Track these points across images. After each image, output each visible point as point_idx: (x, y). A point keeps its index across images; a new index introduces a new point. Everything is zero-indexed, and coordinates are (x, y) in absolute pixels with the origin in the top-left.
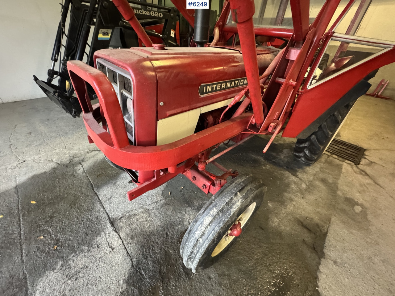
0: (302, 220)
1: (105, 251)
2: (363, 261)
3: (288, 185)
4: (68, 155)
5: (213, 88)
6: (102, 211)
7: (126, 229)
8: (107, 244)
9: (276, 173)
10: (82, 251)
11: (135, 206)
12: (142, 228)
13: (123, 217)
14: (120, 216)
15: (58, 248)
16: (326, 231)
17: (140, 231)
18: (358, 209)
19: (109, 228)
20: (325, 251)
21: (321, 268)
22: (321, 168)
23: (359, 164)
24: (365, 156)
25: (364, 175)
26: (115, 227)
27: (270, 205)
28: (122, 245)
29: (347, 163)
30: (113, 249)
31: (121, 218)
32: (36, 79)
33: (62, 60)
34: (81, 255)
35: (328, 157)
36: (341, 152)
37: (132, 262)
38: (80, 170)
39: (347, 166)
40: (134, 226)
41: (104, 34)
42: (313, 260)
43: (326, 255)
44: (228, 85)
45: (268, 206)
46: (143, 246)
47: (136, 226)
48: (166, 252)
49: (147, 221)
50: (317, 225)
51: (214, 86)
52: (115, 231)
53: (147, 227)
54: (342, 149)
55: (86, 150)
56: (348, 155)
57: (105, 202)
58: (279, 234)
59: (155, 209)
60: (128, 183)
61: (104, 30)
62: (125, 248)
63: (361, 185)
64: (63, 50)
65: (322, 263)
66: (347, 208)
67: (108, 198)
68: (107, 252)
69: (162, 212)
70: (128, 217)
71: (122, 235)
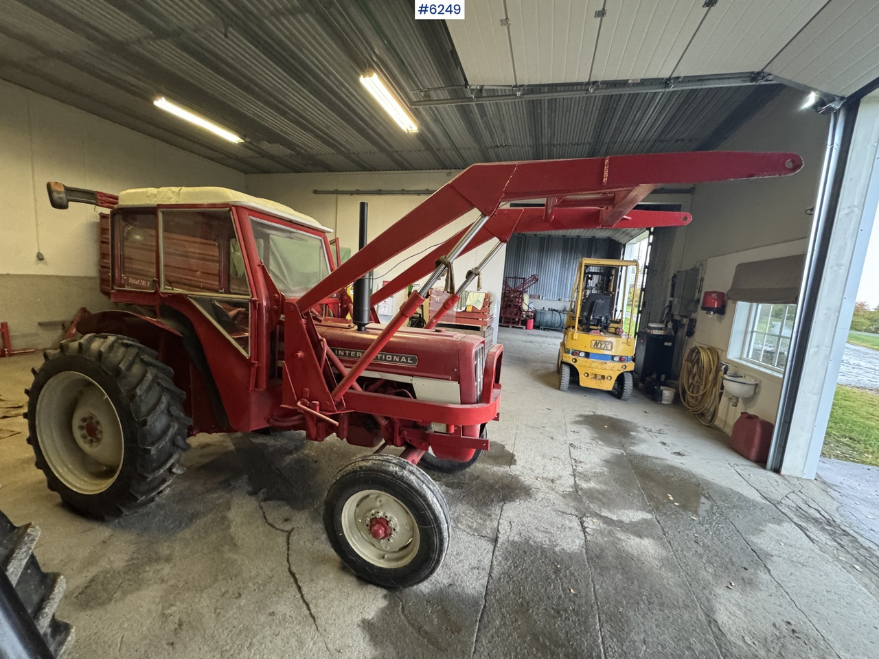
1: (517, 527)
6: (496, 561)
8: (512, 529)
10: (535, 542)
12: (476, 514)
13: (482, 536)
14: (483, 539)
17: (479, 515)
19: (501, 538)
26: (497, 534)
28: (501, 518)
30: (510, 522)
34: (538, 540)
37: (503, 505)
46: (487, 506)
47: (479, 519)
49: (466, 515)
52: (498, 530)
53: (471, 512)
57: (485, 570)
62: (501, 515)
67: (477, 571)
70: (477, 532)
71: (495, 524)
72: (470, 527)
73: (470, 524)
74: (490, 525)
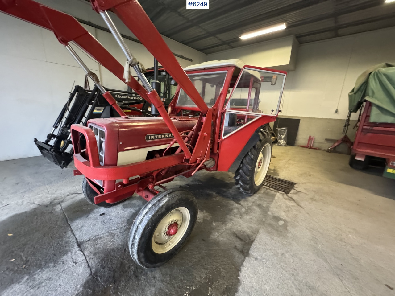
0: (236, 233)
1: (69, 265)
2: (277, 257)
3: (231, 210)
4: (49, 198)
5: (155, 137)
6: (72, 237)
7: (90, 248)
8: (72, 260)
9: (223, 203)
10: (49, 267)
11: (101, 232)
12: (105, 247)
13: (90, 240)
14: (88, 240)
15: (27, 267)
16: (254, 239)
17: (102, 249)
18: (281, 223)
19: (76, 248)
20: (250, 252)
21: (244, 264)
22: (259, 197)
23: (289, 193)
24: (295, 188)
25: (291, 201)
26: (81, 248)
27: (214, 224)
28: (85, 260)
29: (280, 193)
30: (76, 263)
31: (88, 241)
32: (36, 140)
33: (62, 127)
34: (46, 270)
35: (267, 190)
36: (277, 186)
37: (91, 271)
38: (58, 208)
39: (279, 195)
40: (98, 246)
41: (98, 110)
42: (239, 259)
43: (250, 255)
44: (167, 136)
45: (213, 225)
46: (103, 260)
47: (100, 246)
48: (122, 262)
49: (110, 241)
50: (248, 236)
51: (156, 136)
52: (81, 250)
53: (109, 246)
54: (278, 184)
55: (67, 194)
56: (282, 187)
57: (76, 230)
58: (217, 243)
59: (119, 233)
60: (99, 216)
61: (98, 108)
62: (87, 262)
63: (287, 207)
64: (64, 120)
65: (246, 260)
66: (273, 223)
67: (79, 227)
68: (71, 266)
69: (124, 234)
70: (94, 240)
71: (86, 253)
72: (100, 238)
73: (102, 239)
74: (89, 249)
